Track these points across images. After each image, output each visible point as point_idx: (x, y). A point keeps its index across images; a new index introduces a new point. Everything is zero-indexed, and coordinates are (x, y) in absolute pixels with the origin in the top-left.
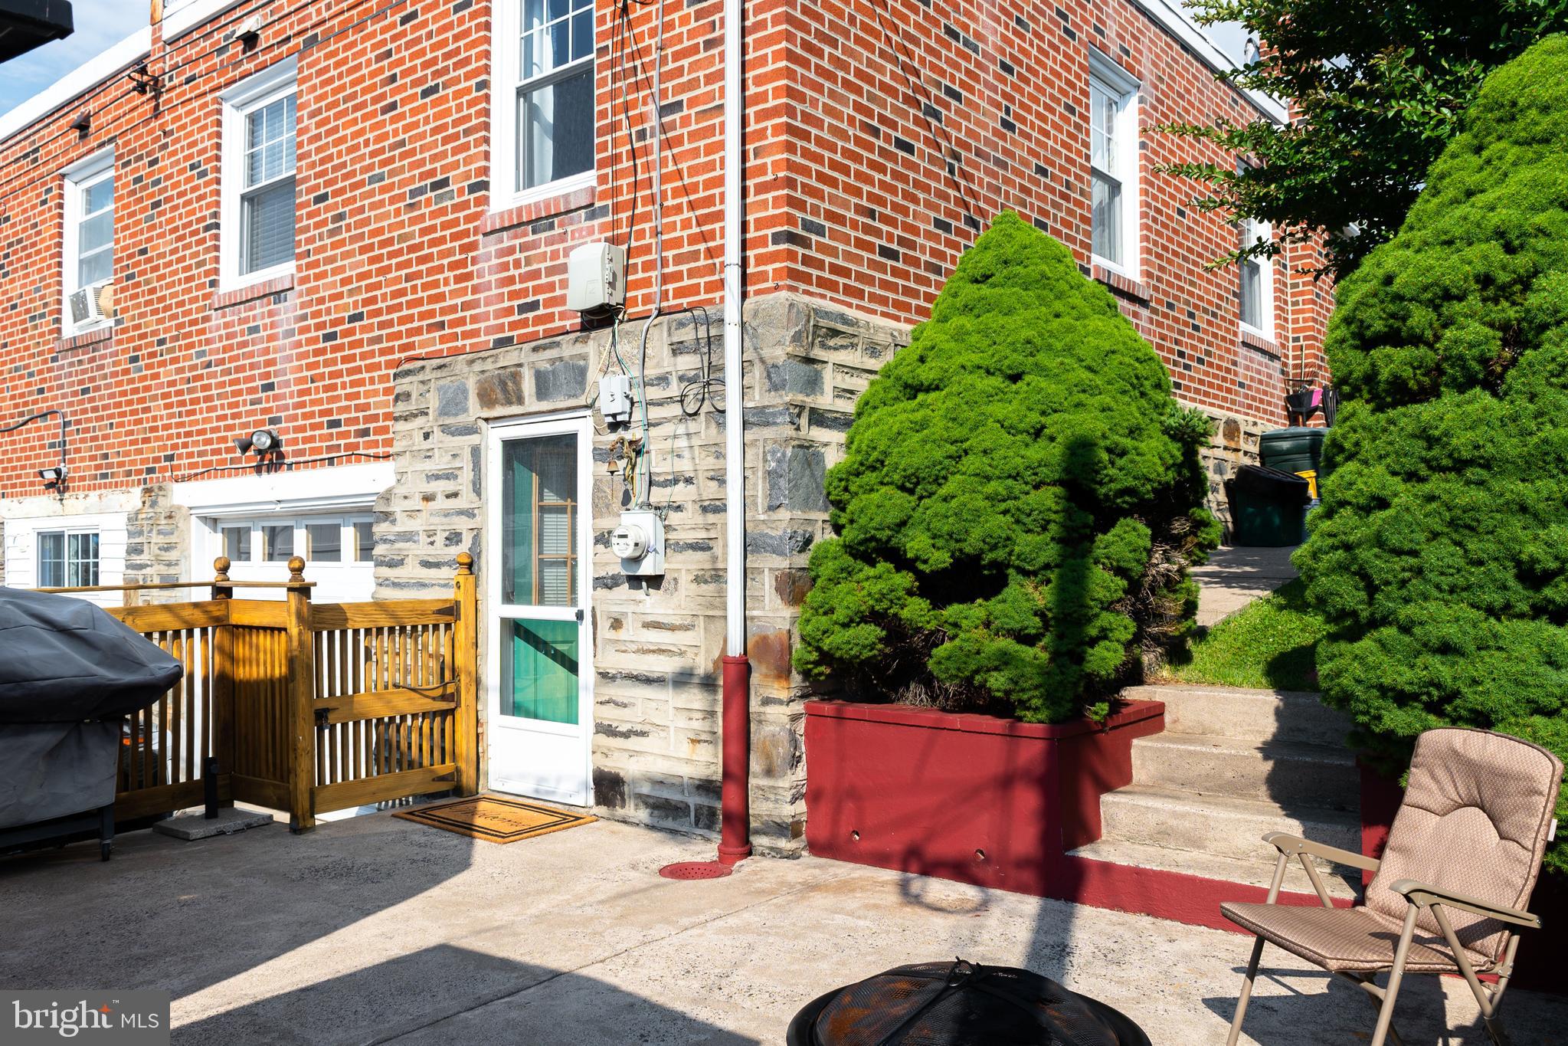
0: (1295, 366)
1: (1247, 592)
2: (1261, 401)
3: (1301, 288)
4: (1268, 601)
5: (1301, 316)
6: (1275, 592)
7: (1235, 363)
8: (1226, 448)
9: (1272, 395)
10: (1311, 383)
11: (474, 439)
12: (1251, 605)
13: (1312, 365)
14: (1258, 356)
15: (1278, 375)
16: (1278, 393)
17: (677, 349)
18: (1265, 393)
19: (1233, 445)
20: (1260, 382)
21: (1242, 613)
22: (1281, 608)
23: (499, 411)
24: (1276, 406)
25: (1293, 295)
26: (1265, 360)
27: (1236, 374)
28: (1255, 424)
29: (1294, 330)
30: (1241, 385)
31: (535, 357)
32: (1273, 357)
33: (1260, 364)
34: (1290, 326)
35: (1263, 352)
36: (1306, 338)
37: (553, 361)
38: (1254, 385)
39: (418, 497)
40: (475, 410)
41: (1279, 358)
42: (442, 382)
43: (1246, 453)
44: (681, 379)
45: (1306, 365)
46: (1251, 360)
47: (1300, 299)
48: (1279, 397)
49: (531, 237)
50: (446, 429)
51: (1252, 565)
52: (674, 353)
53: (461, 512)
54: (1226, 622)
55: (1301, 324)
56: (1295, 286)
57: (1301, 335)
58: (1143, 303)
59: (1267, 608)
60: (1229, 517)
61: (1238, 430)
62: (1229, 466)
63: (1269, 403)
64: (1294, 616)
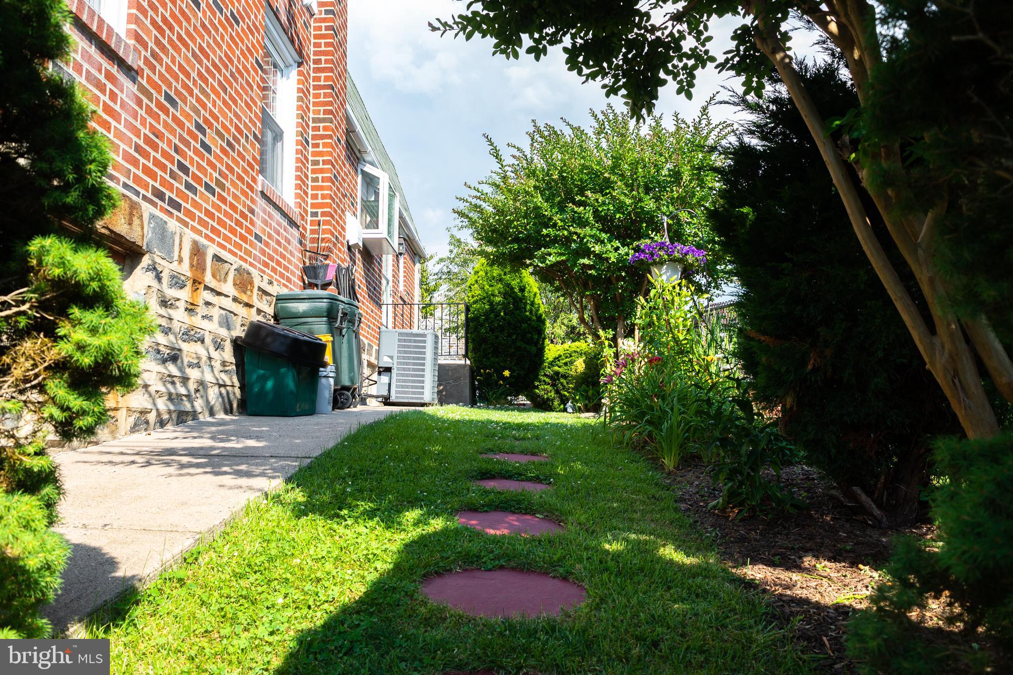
0: (313, 240)
1: (244, 481)
2: (279, 263)
3: (321, 166)
4: (277, 499)
5: (320, 193)
6: (288, 480)
7: (252, 212)
8: (235, 300)
9: (290, 262)
10: (327, 257)
12: (247, 510)
13: (329, 240)
14: (277, 216)
15: (295, 242)
16: (296, 262)
18: (283, 257)
19: (245, 298)
20: (278, 243)
21: (230, 526)
22: (300, 511)
24: (293, 273)
25: (314, 171)
26: (284, 223)
27: (252, 223)
28: (270, 283)
29: (313, 206)
30: (258, 237)
32: (292, 223)
33: (279, 224)
34: (310, 201)
35: (285, 215)
36: (323, 214)
38: (273, 244)
41: (298, 227)
43: (259, 311)
45: (323, 239)
46: (270, 216)
47: (320, 176)
48: (296, 267)
51: (258, 438)
54: (190, 559)
55: (320, 201)
56: (315, 163)
57: (319, 211)
58: (130, 71)
59: (277, 511)
60: (235, 379)
61: (251, 283)
62: (239, 321)
63: (286, 269)
64: (320, 521)
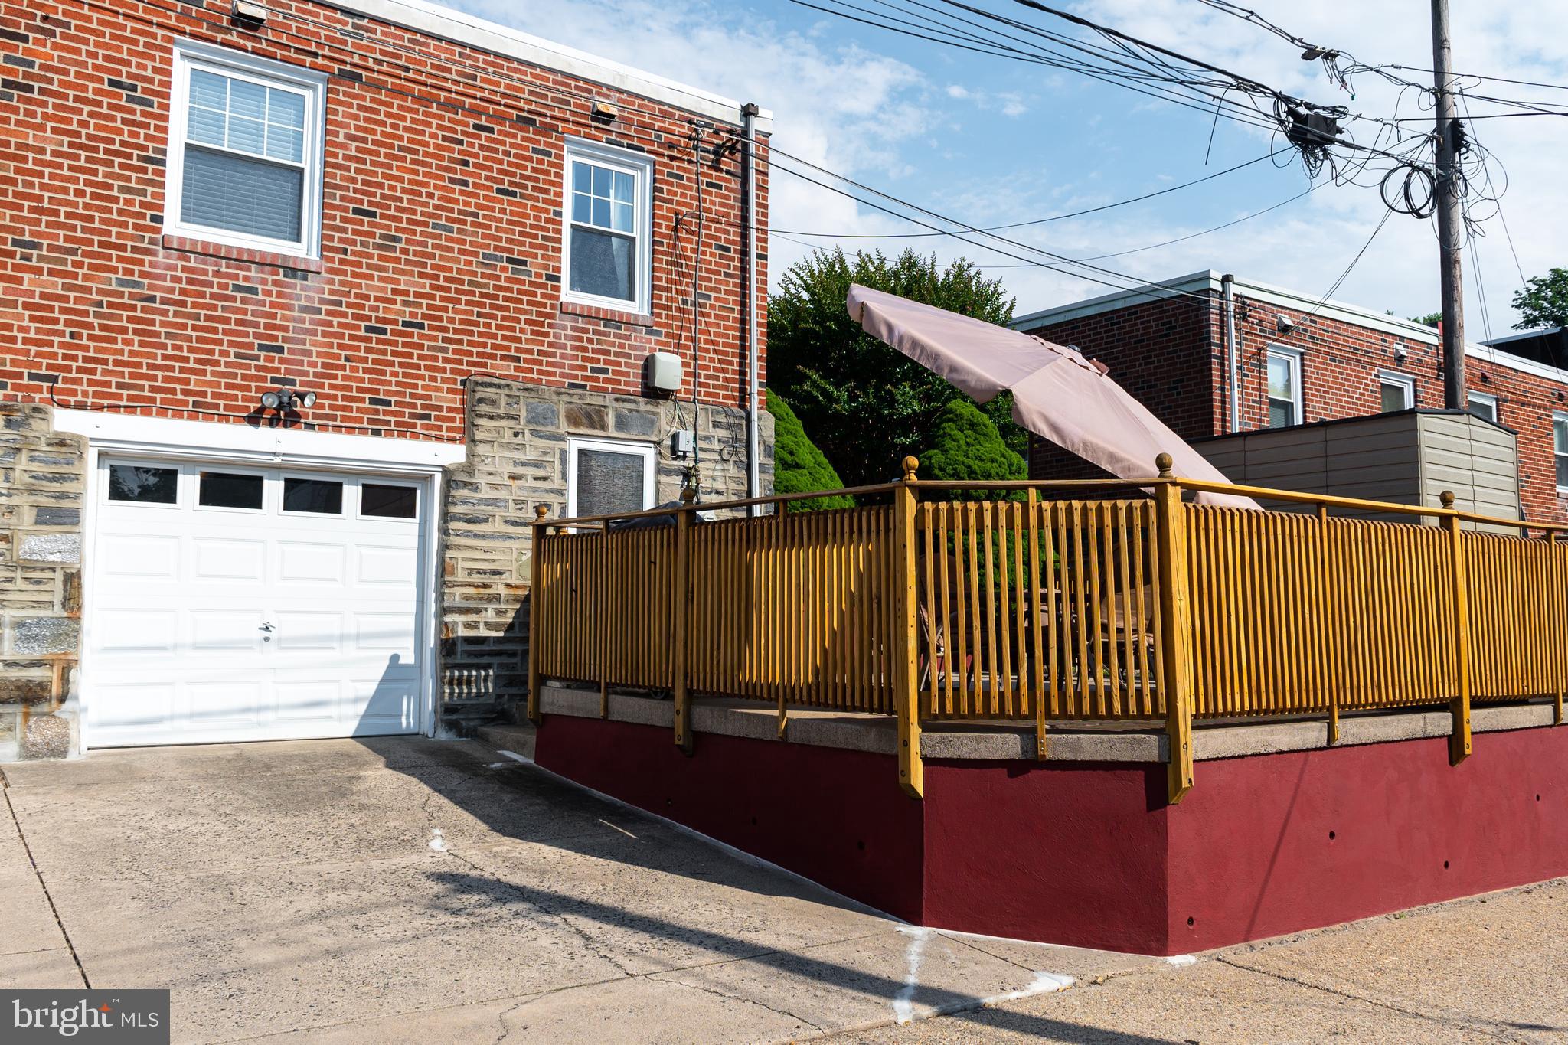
11: (561, 444)
17: (716, 425)
23: (582, 431)
31: (616, 404)
37: (631, 411)
39: (506, 476)
40: (564, 427)
42: (530, 400)
44: (719, 441)
49: (602, 328)
50: (533, 432)
52: (714, 426)
53: (552, 491)
